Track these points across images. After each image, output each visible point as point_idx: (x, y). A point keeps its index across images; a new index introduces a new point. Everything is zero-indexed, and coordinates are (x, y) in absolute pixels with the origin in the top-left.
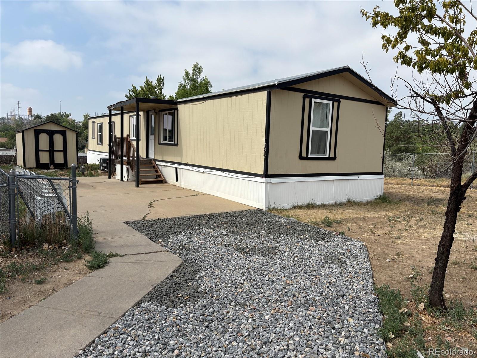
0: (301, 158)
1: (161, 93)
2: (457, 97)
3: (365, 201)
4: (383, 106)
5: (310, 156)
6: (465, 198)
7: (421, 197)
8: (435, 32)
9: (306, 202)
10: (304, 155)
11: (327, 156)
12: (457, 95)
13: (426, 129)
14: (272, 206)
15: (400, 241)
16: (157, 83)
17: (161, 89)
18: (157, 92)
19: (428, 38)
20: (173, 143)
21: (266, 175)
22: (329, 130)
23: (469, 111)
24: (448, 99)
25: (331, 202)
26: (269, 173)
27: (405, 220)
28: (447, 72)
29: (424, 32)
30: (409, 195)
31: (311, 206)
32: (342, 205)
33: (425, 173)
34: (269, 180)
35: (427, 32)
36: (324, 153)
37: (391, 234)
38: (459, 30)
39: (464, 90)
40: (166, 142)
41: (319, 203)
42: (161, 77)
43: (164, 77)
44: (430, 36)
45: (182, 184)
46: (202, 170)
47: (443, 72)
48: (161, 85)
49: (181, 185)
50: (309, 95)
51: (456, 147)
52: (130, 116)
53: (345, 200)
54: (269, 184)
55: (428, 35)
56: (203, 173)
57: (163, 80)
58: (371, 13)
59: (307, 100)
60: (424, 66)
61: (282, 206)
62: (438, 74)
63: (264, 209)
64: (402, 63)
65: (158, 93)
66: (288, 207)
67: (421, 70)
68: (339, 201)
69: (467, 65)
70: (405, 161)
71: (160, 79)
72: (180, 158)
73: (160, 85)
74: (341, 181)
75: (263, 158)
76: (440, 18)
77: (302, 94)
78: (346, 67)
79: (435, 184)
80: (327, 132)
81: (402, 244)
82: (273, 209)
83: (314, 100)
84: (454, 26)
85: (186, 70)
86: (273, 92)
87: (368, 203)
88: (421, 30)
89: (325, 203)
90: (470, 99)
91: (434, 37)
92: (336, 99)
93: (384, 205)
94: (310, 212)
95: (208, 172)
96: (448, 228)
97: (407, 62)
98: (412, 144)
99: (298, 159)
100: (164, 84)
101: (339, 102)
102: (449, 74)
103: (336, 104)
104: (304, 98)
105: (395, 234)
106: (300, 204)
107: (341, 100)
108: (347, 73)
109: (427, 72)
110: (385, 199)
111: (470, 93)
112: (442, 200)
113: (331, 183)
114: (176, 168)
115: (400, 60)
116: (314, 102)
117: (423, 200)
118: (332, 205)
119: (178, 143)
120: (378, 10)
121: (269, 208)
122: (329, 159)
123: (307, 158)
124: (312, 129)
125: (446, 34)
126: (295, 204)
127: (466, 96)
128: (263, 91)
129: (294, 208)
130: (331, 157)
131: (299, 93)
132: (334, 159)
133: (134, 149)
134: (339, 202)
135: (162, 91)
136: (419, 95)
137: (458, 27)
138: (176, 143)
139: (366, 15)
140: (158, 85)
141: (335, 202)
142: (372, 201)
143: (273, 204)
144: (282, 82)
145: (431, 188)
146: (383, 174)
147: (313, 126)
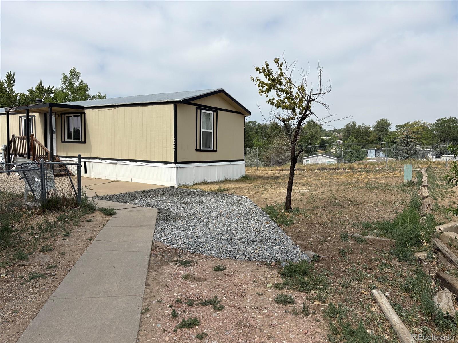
0: (197, 150)
1: (12, 90)
2: (292, 119)
3: (235, 179)
4: (243, 115)
5: (202, 149)
6: (297, 162)
7: (267, 176)
8: (283, 91)
9: (200, 180)
10: (198, 148)
11: (212, 149)
12: (292, 118)
13: (259, 129)
14: (181, 184)
15: (264, 195)
16: (6, 79)
17: (11, 85)
18: (7, 88)
19: (280, 93)
20: (80, 141)
21: (176, 162)
22: (212, 131)
23: (297, 126)
24: (289, 120)
25: (216, 180)
26: (178, 161)
27: (263, 186)
28: (288, 109)
29: (278, 91)
30: (259, 175)
31: (204, 183)
32: (222, 182)
33: (263, 163)
34: (178, 165)
35: (279, 91)
36: (210, 147)
37: (258, 192)
38: (292, 91)
39: (295, 117)
40: (72, 140)
41: (209, 181)
42: (11, 73)
43: (14, 74)
44: (281, 93)
45: (92, 175)
46: (115, 162)
47: (286, 109)
48: (12, 82)
49: (90, 175)
50: (200, 107)
51: (293, 140)
52: (20, 117)
53: (223, 179)
54: (178, 168)
55: (280, 92)
56: (116, 164)
57: (13, 77)
58: (255, 79)
59: (198, 111)
60: (279, 106)
61: (187, 183)
62: (284, 109)
63: (176, 186)
64: (270, 104)
65: (8, 90)
66: (191, 184)
67: (278, 107)
69: (295, 107)
70: (249, 154)
71: (10, 75)
72: (89, 154)
73: (10, 82)
74: (220, 166)
75: (173, 150)
76: (284, 85)
77: (195, 107)
78: (221, 89)
79: (272, 169)
80: (211, 132)
81: (266, 196)
82: (182, 186)
83: (202, 111)
84: (290, 90)
85: (64, 74)
86: (178, 105)
87: (237, 180)
88: (277, 90)
89: (212, 181)
90: (297, 120)
91: (282, 93)
92: (215, 110)
93: (247, 181)
94: (206, 186)
95: (121, 164)
96: (291, 175)
97: (272, 104)
98: (251, 141)
99: (195, 151)
100: (14, 81)
101: (217, 112)
102: (289, 110)
103: (215, 114)
104: (197, 109)
105: (260, 192)
106: (198, 182)
107: (218, 111)
108: (222, 93)
109: (280, 108)
110: (247, 178)
111: (297, 118)
112: (279, 177)
113: (215, 167)
114: (84, 162)
115: (269, 103)
116: (203, 112)
117: (268, 177)
118: (217, 182)
119: (86, 141)
120: (258, 78)
121: (179, 185)
122: (213, 151)
123: (200, 151)
124: (202, 130)
125: (287, 93)
126: (195, 182)
127: (295, 119)
128: (170, 104)
129: (194, 184)
130: (214, 149)
131: (194, 106)
132: (216, 151)
133: (41, 147)
134: (220, 180)
135: (13, 87)
136: (278, 118)
137: (291, 90)
138: (83, 141)
139: (253, 80)
140: (8, 81)
141: (218, 180)
142: (239, 179)
143: (181, 182)
145: (271, 171)
146: (244, 161)
147: (203, 129)
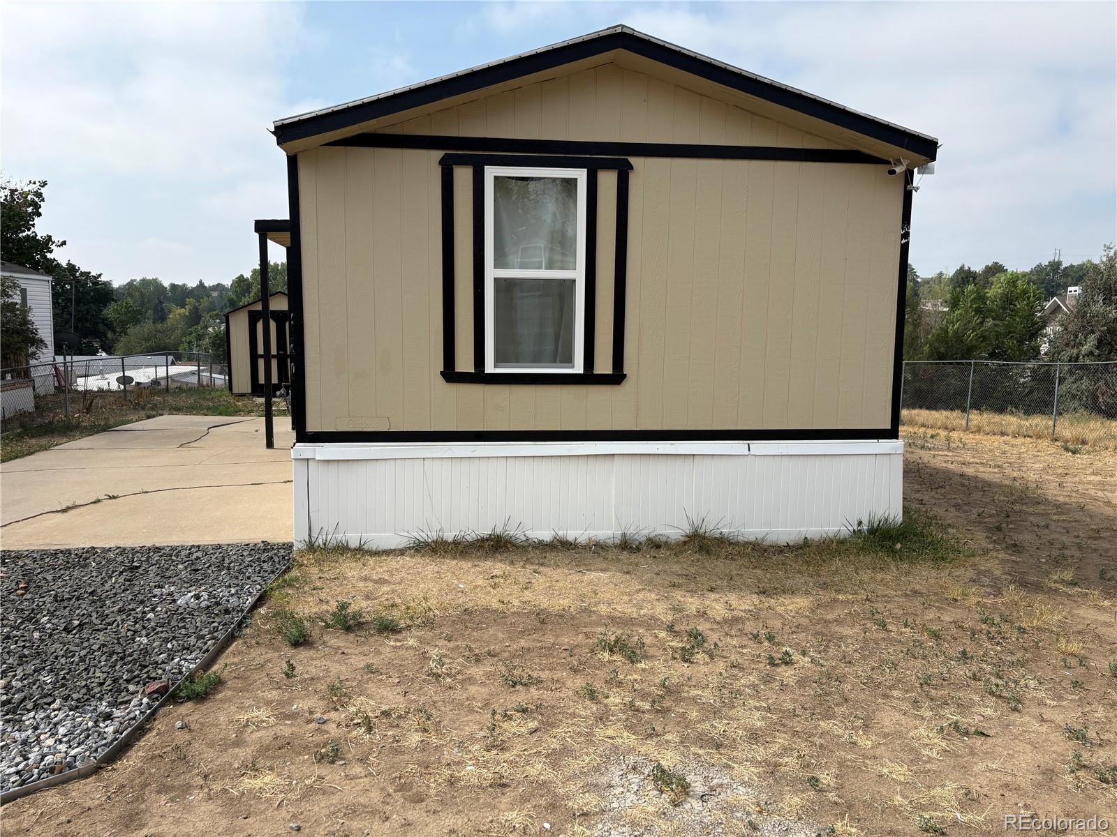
0: (450, 374)
5: (490, 368)
9: (483, 528)
10: (465, 363)
11: (578, 368)
22: (578, 274)
25: (607, 532)
26: (312, 428)
32: (659, 547)
34: (306, 449)
36: (569, 360)
50: (470, 154)
53: (674, 530)
54: (311, 463)
59: (463, 176)
68: (646, 532)
74: (652, 461)
80: (568, 282)
83: (491, 172)
86: (306, 156)
89: (572, 534)
92: (607, 157)
99: (440, 379)
101: (622, 170)
103: (607, 176)
104: (448, 165)
106: (449, 536)
107: (633, 160)
116: (499, 178)
118: (611, 544)
121: (310, 544)
122: (589, 378)
123: (479, 377)
124: (491, 273)
126: (430, 535)
130: (599, 370)
131: (423, 152)
141: (624, 535)
143: (328, 530)
144: (296, 119)
146: (897, 437)
147: (497, 265)
